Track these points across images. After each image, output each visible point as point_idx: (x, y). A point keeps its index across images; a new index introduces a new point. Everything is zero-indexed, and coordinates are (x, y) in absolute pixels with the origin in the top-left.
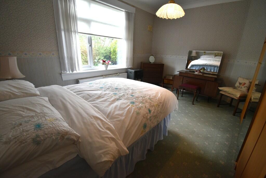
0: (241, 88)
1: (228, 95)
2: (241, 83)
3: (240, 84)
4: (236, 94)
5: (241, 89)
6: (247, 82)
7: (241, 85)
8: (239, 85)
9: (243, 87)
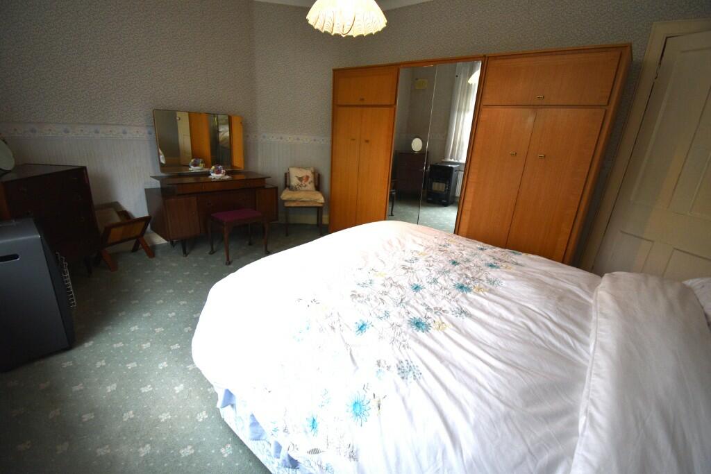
0: (306, 186)
1: (305, 205)
2: (302, 178)
3: (300, 179)
4: (317, 198)
5: (306, 188)
6: (309, 173)
7: (303, 182)
8: (300, 183)
9: (307, 183)
